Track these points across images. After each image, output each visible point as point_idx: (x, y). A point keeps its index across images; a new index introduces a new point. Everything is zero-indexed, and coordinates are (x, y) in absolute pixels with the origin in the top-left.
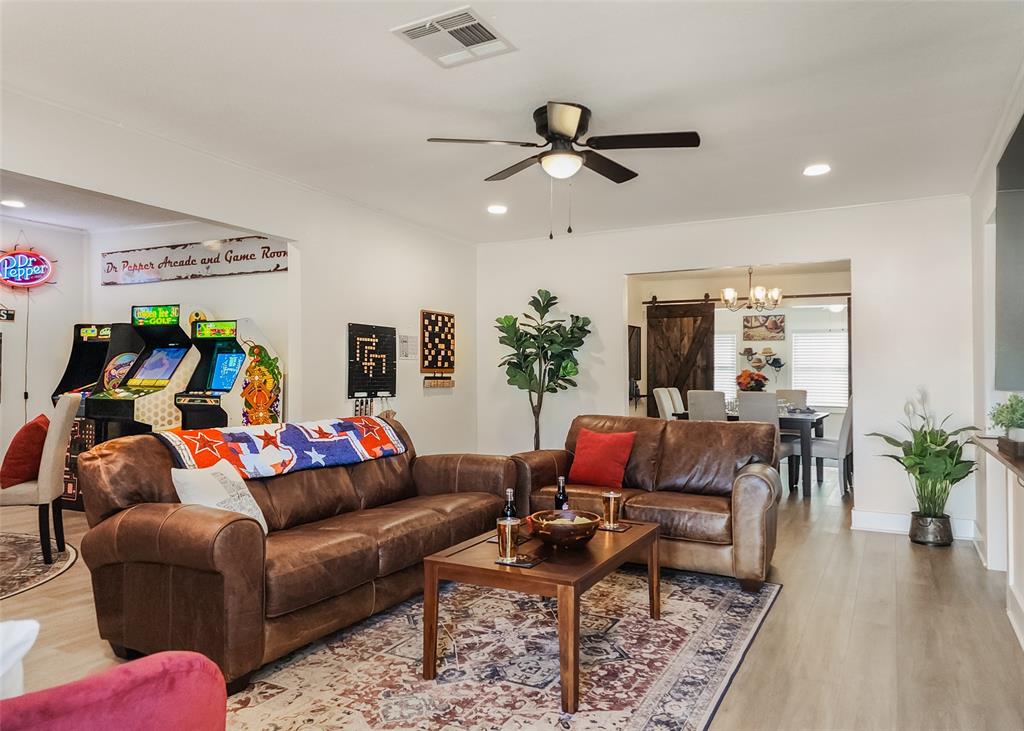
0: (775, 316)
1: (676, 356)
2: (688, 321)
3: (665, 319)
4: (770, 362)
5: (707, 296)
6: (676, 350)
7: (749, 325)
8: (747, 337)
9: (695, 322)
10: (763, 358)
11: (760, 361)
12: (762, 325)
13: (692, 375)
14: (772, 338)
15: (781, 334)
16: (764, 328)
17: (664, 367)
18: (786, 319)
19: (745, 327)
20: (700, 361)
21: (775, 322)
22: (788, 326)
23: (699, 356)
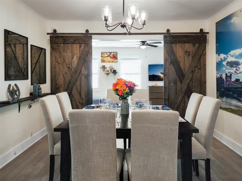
0: (114, 52)
1: (69, 68)
2: (76, 47)
3: (62, 45)
4: (112, 71)
5: (87, 31)
6: (69, 64)
7: (104, 56)
8: (103, 61)
9: (80, 47)
10: (109, 70)
11: (108, 71)
12: (109, 56)
13: (79, 79)
14: (113, 62)
15: (116, 60)
16: (109, 57)
17: (61, 75)
18: (118, 54)
19: (102, 56)
20: (84, 72)
21: (114, 55)
22: (119, 57)
23: (83, 68)
